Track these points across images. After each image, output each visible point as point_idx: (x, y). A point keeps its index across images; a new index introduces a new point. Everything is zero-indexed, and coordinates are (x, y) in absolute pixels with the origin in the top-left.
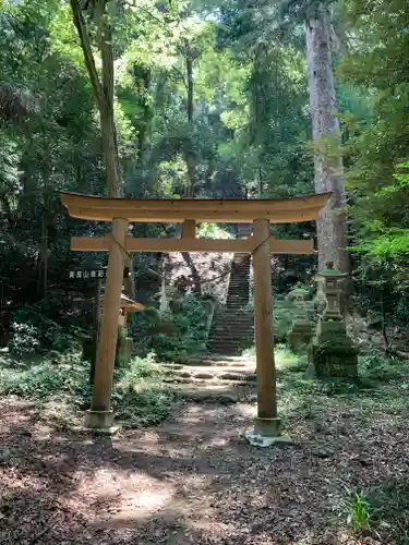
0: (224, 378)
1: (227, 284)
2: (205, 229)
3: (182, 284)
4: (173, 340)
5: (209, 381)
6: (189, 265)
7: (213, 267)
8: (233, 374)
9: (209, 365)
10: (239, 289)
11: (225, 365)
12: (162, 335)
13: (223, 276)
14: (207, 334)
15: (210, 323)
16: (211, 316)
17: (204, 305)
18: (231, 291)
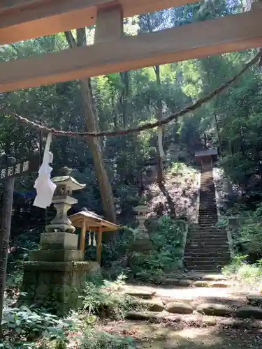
0: (208, 312)
1: (198, 207)
2: (176, 168)
3: (159, 209)
4: (149, 258)
5: (187, 318)
6: (165, 195)
7: (184, 194)
8: (219, 306)
9: (187, 285)
10: (208, 210)
11: (205, 285)
12: (137, 254)
13: (193, 200)
14: (183, 251)
15: (185, 240)
16: (185, 234)
17: (179, 224)
18: (202, 212)
